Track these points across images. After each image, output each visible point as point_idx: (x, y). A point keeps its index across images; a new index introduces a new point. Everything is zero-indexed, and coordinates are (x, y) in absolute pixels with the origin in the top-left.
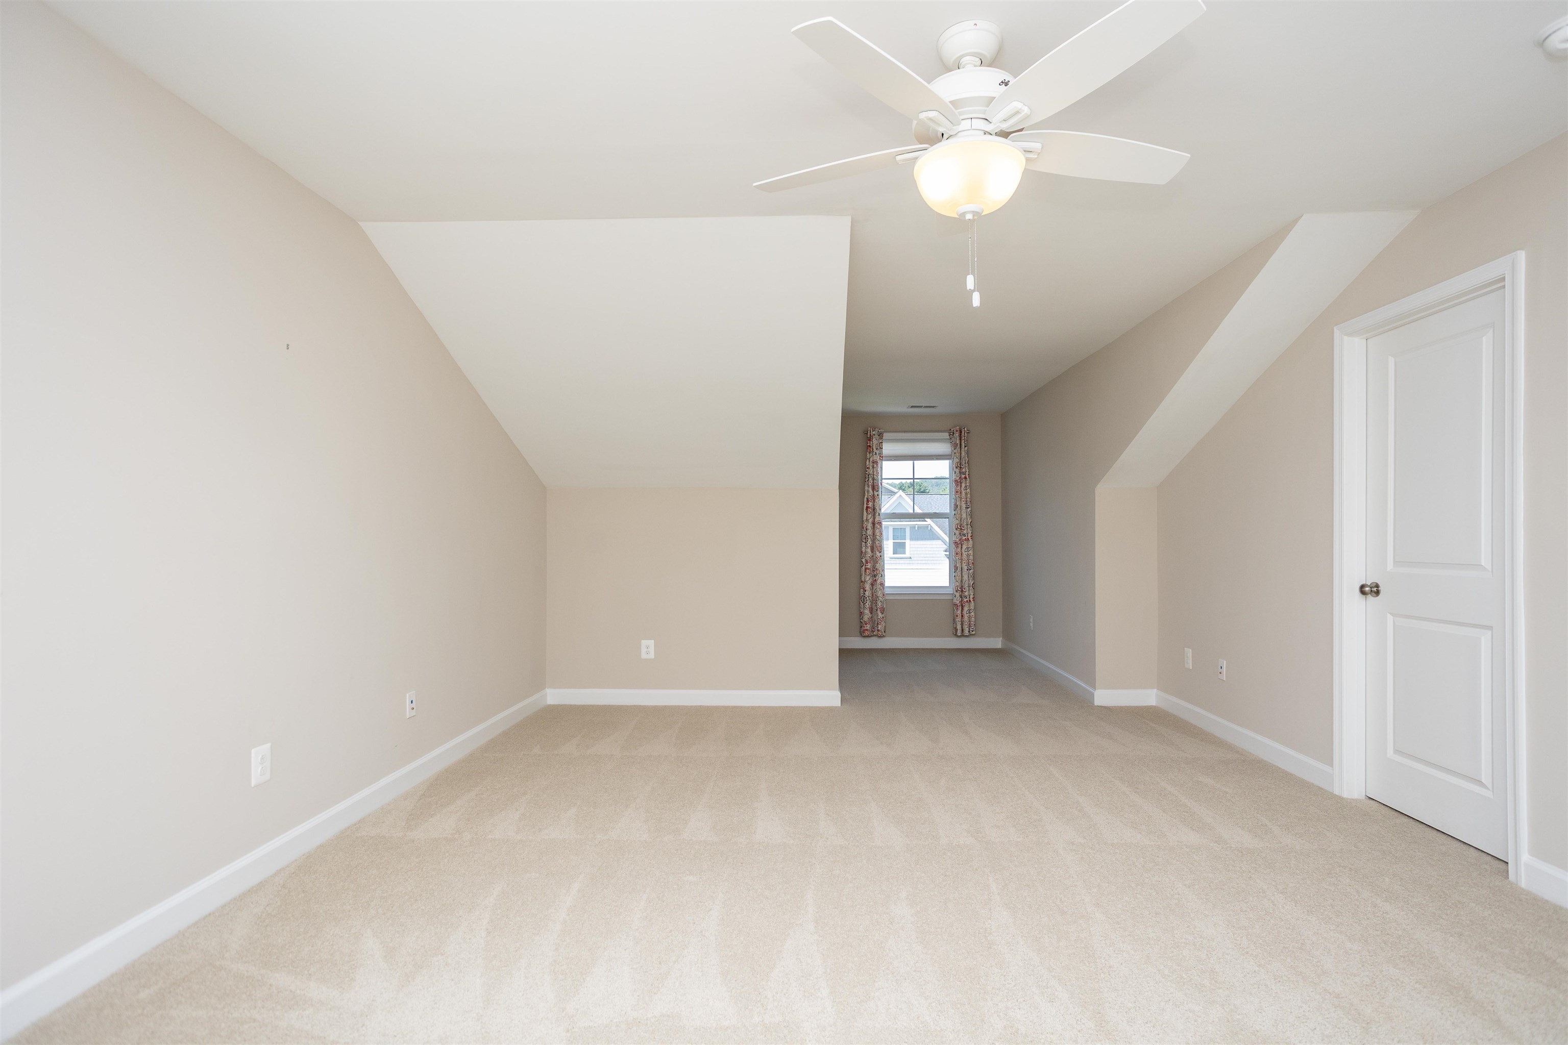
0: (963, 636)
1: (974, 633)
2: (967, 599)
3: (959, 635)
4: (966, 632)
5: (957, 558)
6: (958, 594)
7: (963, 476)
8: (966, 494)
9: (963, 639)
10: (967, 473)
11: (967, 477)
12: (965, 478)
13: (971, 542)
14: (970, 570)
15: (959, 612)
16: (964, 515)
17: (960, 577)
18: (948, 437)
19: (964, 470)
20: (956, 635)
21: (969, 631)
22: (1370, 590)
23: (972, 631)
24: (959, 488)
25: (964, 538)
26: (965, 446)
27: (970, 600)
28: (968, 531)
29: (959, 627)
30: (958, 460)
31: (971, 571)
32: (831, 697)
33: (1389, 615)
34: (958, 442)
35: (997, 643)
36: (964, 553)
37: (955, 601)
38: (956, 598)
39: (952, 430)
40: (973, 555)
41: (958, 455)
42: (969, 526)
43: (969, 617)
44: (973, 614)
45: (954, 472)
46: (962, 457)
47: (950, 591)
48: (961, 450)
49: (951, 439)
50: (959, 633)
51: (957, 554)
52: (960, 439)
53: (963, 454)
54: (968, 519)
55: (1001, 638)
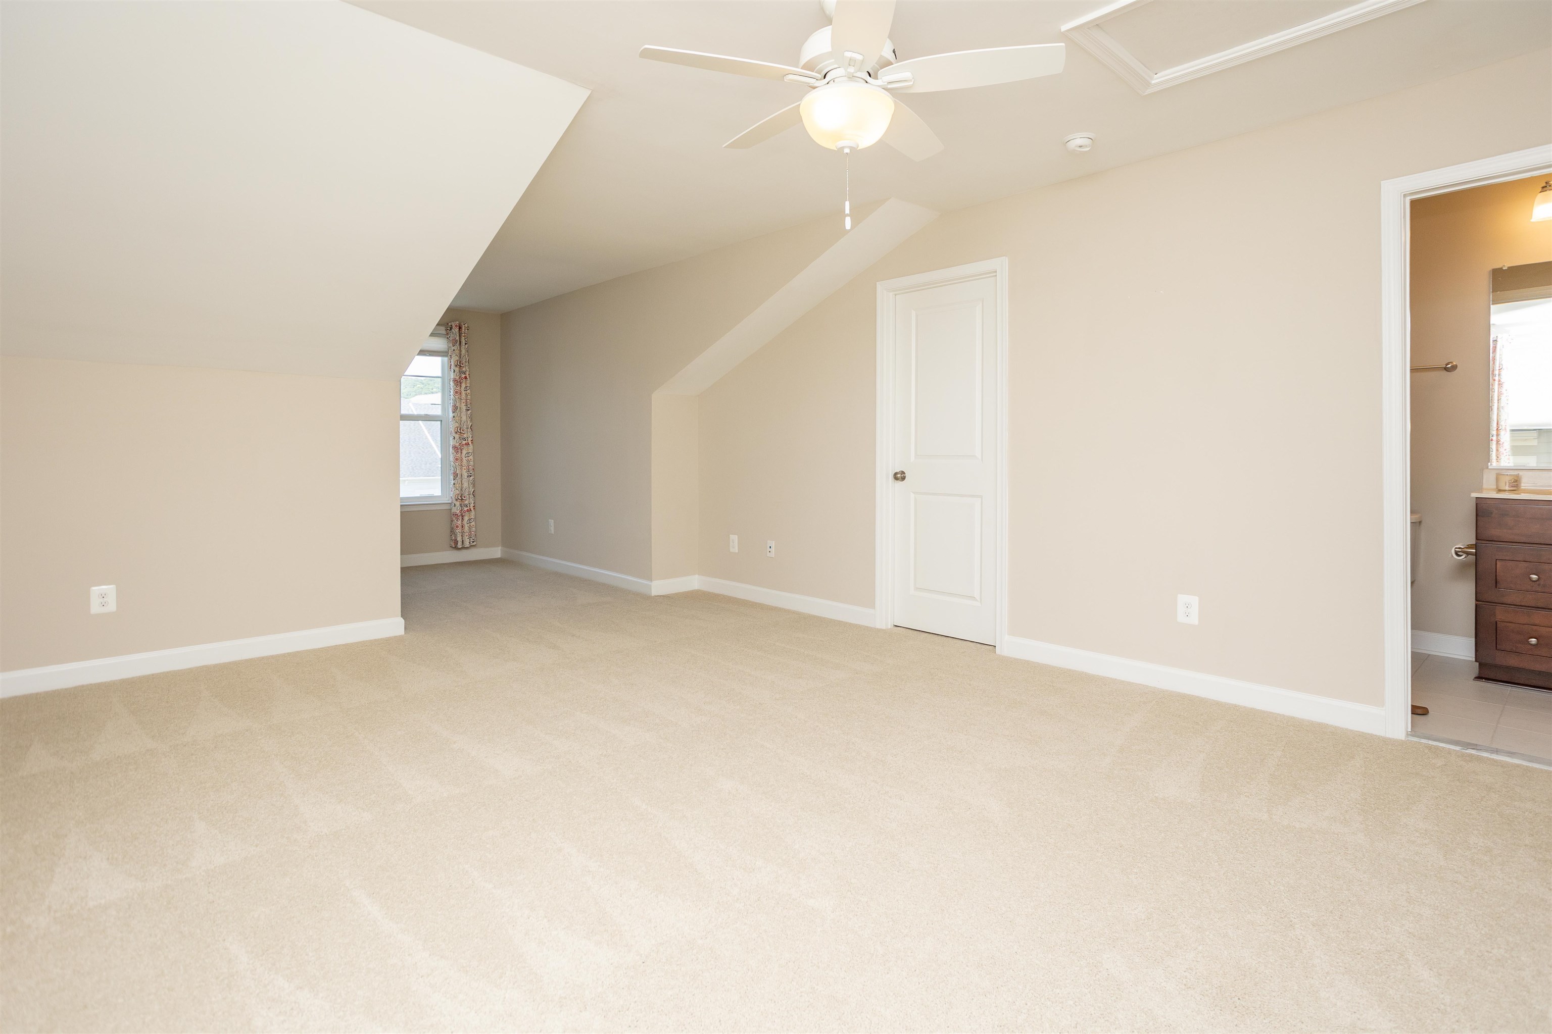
0: (464, 548)
1: (475, 543)
2: (467, 508)
3: (460, 547)
4: (467, 544)
5: (457, 464)
6: (458, 504)
7: (463, 376)
8: (466, 394)
9: (464, 551)
10: (467, 373)
11: (468, 377)
12: (466, 378)
13: (471, 446)
14: (470, 476)
15: (459, 522)
16: (464, 418)
17: (460, 485)
18: (444, 332)
19: (464, 369)
20: (456, 548)
21: (470, 543)
22: (900, 476)
23: (473, 542)
24: (458, 388)
25: (464, 442)
26: (466, 344)
27: (470, 509)
28: (468, 435)
29: (459, 539)
30: (457, 358)
31: (472, 478)
32: (394, 626)
33: (912, 493)
34: (458, 338)
35: (496, 552)
36: (464, 459)
37: (454, 510)
38: (456, 507)
39: (450, 324)
40: (474, 461)
41: (457, 352)
42: (469, 430)
43: (470, 528)
44: (473, 523)
45: (452, 371)
46: (462, 355)
47: (447, 500)
48: (460, 347)
49: (447, 334)
50: (460, 545)
51: (457, 459)
52: (460, 336)
53: (463, 351)
54: (469, 422)
55: (500, 548)
